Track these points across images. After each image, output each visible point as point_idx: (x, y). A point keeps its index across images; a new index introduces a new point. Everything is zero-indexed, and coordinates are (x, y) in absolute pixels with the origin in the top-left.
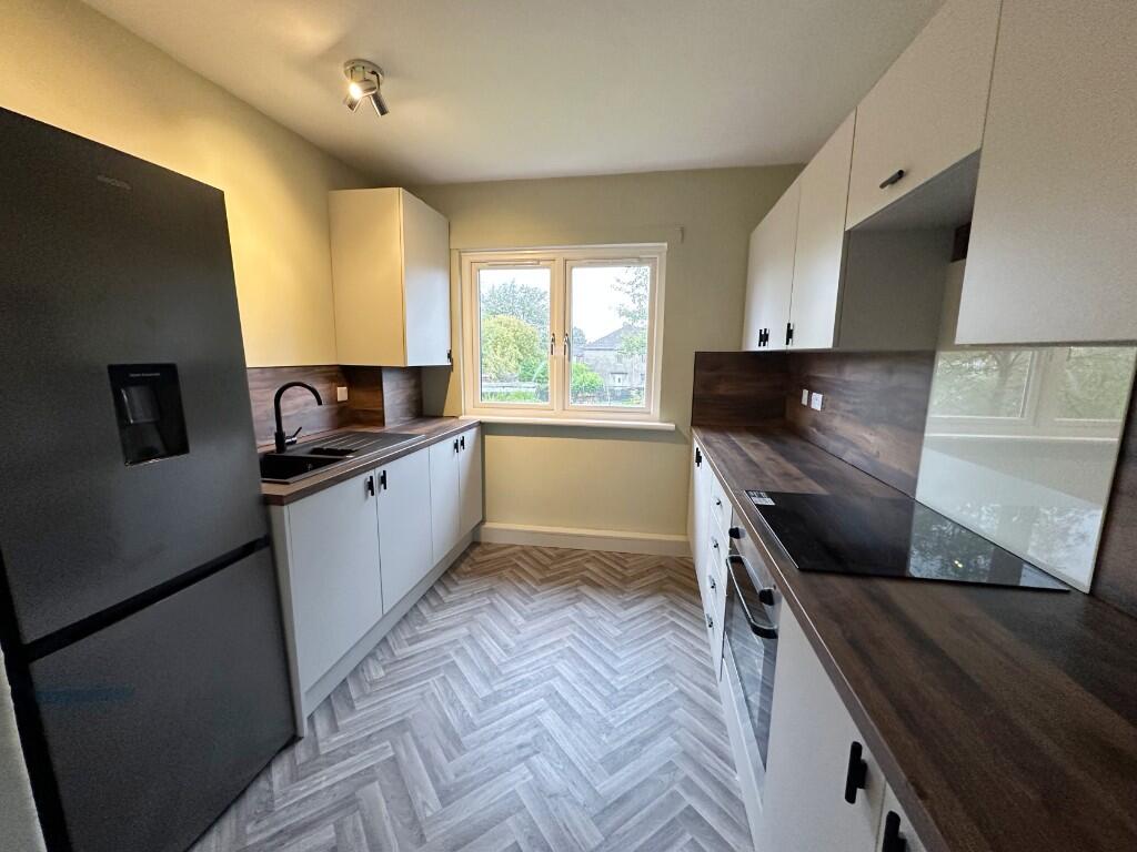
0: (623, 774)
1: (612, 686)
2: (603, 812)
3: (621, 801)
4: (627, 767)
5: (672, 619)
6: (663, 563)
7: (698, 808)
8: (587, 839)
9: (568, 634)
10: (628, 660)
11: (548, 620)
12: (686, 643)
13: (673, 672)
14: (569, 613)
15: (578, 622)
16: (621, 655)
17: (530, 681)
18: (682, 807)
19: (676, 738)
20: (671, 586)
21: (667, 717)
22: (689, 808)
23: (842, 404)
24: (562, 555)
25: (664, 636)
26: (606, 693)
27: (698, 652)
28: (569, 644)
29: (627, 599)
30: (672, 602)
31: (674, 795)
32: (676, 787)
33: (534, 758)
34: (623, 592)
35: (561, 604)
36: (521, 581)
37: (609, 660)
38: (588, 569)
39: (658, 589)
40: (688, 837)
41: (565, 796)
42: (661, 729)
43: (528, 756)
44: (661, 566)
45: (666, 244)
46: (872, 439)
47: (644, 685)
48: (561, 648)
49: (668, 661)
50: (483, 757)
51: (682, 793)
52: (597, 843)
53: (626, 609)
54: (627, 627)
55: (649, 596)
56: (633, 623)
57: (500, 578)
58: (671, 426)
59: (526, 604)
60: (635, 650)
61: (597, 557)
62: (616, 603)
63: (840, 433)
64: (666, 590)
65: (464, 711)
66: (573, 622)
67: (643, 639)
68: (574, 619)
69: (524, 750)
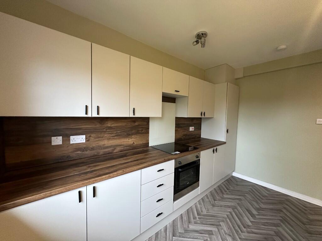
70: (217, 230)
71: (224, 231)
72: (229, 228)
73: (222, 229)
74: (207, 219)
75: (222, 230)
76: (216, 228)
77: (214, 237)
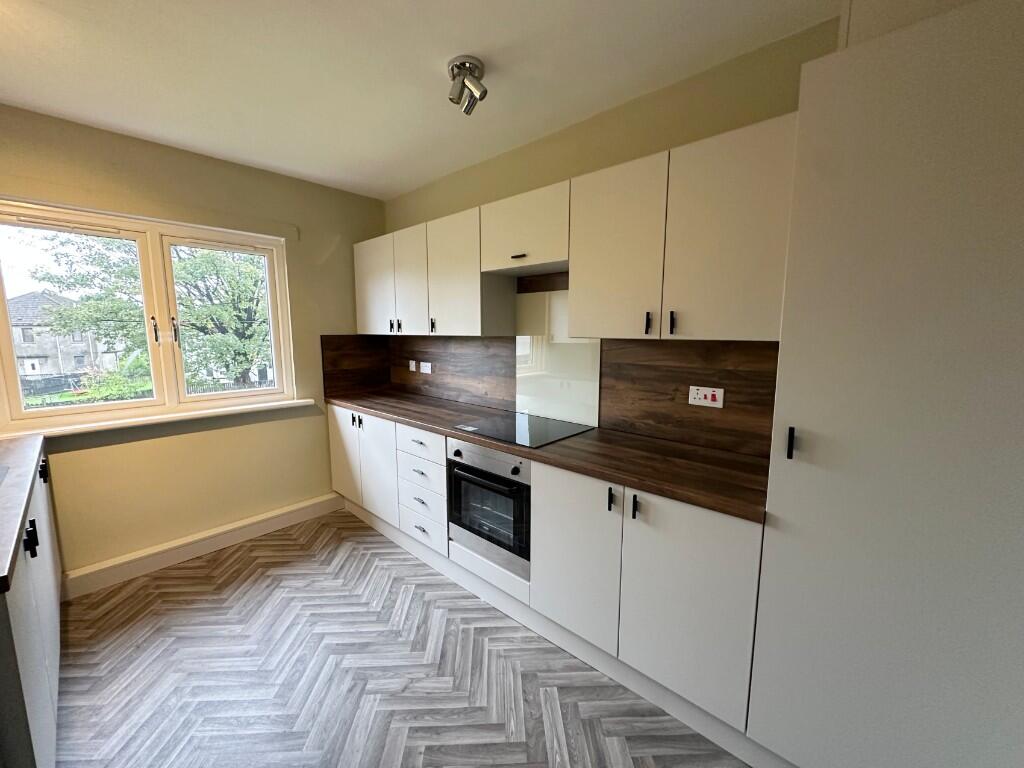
0: (431, 645)
1: (374, 612)
2: (439, 668)
3: (443, 656)
4: (429, 641)
5: (370, 552)
6: (323, 522)
7: (479, 625)
8: (445, 686)
9: (300, 607)
10: (367, 592)
11: (267, 610)
12: (393, 560)
13: (403, 579)
14: (280, 595)
15: (297, 595)
16: (359, 591)
17: (305, 654)
18: (472, 632)
19: (439, 607)
20: (345, 534)
21: (424, 602)
22: (476, 629)
23: (450, 368)
24: (216, 559)
25: (375, 564)
26: (374, 618)
27: (405, 560)
28: (308, 613)
29: (323, 558)
30: (358, 543)
31: (463, 631)
32: (462, 627)
33: (368, 687)
34: (314, 556)
35: (264, 594)
36: (193, 602)
37: (354, 600)
38: (257, 558)
39: (339, 539)
40: (486, 639)
41: (412, 682)
42: (427, 609)
43: (363, 689)
44: (323, 525)
45: (283, 239)
46: (480, 386)
47: (393, 598)
48: (305, 619)
49: (393, 575)
50: (328, 721)
51: (466, 626)
52: (452, 683)
53: (329, 564)
54: (343, 575)
55: (336, 548)
56: (346, 569)
57: (157, 614)
58: (311, 401)
59: (226, 614)
60: (366, 582)
61: (255, 544)
62: (316, 566)
63: (452, 386)
64: (347, 538)
65: (268, 717)
66: (293, 599)
67: (364, 574)
68: (292, 595)
69: (354, 691)
70: (425, 662)
71: (419, 680)
72: (429, 697)
73: (427, 676)
74: (463, 648)
75: (422, 675)
76: (430, 662)
77: (407, 650)
